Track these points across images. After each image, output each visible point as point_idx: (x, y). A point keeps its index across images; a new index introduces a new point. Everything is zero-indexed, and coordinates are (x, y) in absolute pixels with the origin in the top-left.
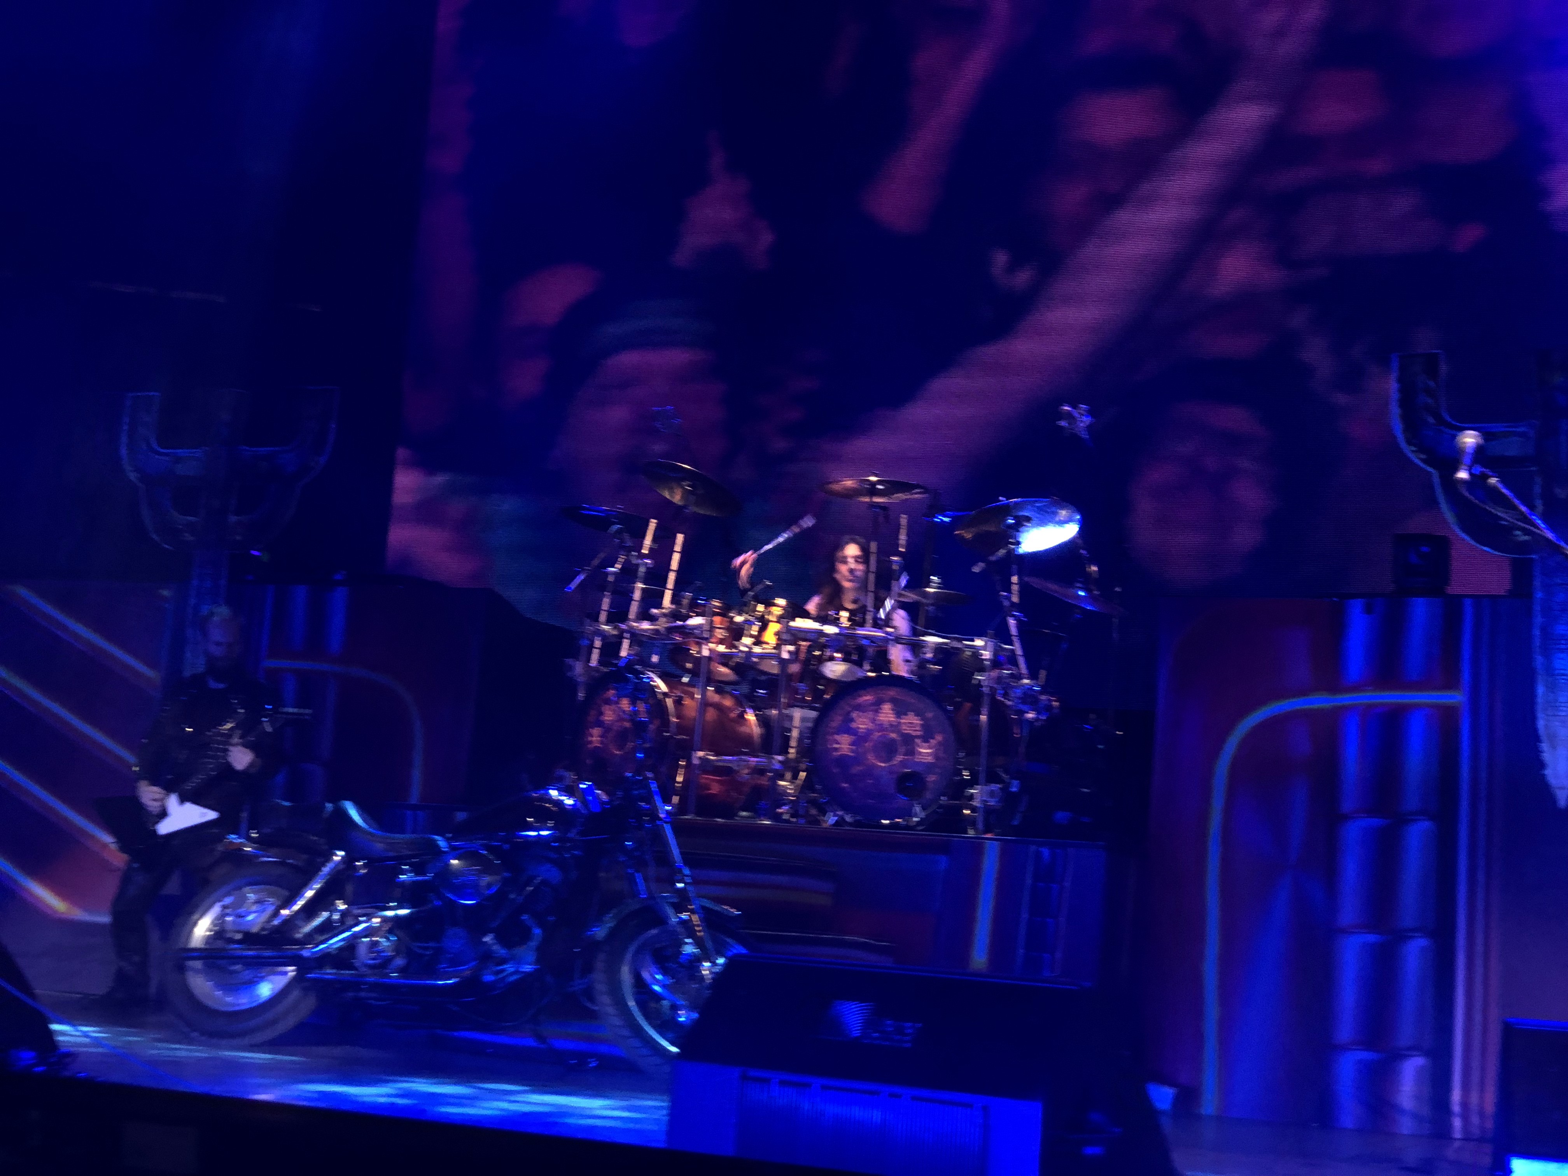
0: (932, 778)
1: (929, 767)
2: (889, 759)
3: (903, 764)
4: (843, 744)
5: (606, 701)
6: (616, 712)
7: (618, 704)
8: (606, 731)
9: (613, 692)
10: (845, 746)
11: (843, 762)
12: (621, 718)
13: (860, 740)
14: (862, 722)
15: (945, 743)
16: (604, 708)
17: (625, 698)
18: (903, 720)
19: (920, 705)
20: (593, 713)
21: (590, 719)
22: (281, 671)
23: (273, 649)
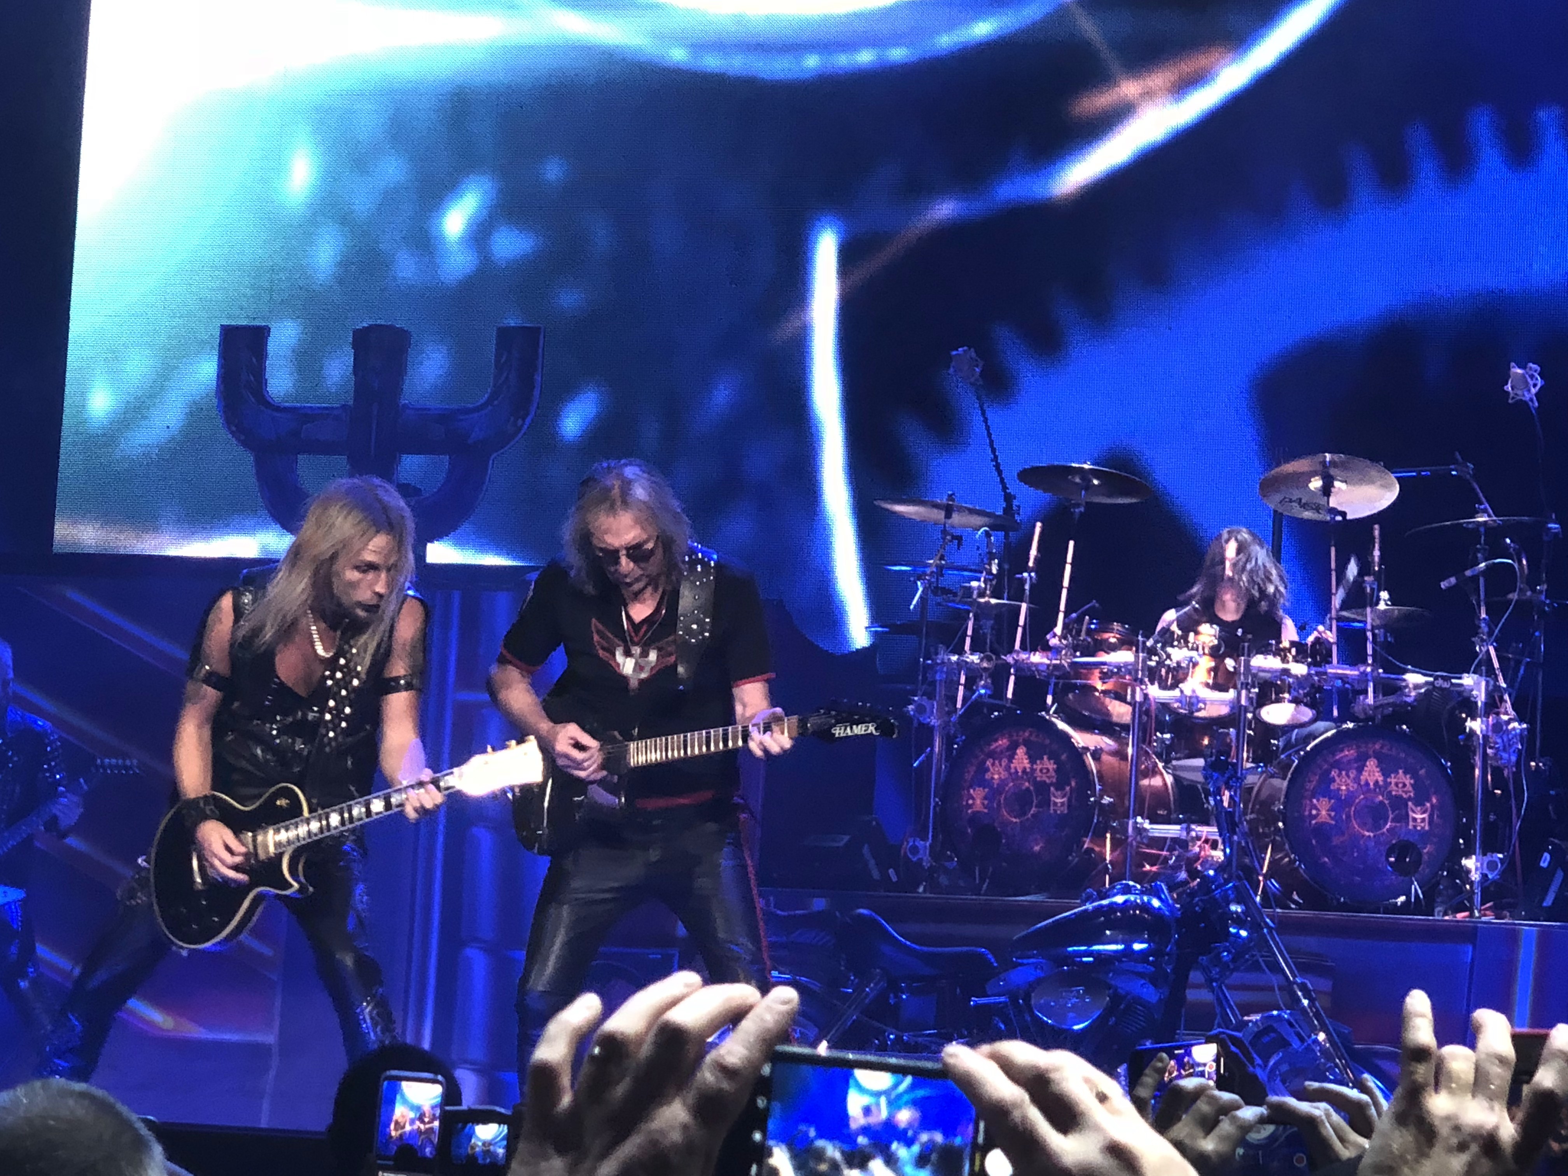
0: (1427, 849)
1: (1424, 836)
2: (1376, 827)
3: (1394, 832)
4: (1322, 810)
5: (992, 755)
6: (1008, 768)
7: (1010, 761)
8: (994, 793)
9: (1003, 742)
10: (1324, 813)
11: (1321, 830)
12: (1014, 776)
13: (1341, 804)
14: (1343, 784)
15: (1440, 807)
16: (989, 763)
17: (1021, 752)
18: (1392, 780)
19: (1411, 760)
20: (972, 769)
21: (968, 777)
22: (478, 707)
23: (465, 682)
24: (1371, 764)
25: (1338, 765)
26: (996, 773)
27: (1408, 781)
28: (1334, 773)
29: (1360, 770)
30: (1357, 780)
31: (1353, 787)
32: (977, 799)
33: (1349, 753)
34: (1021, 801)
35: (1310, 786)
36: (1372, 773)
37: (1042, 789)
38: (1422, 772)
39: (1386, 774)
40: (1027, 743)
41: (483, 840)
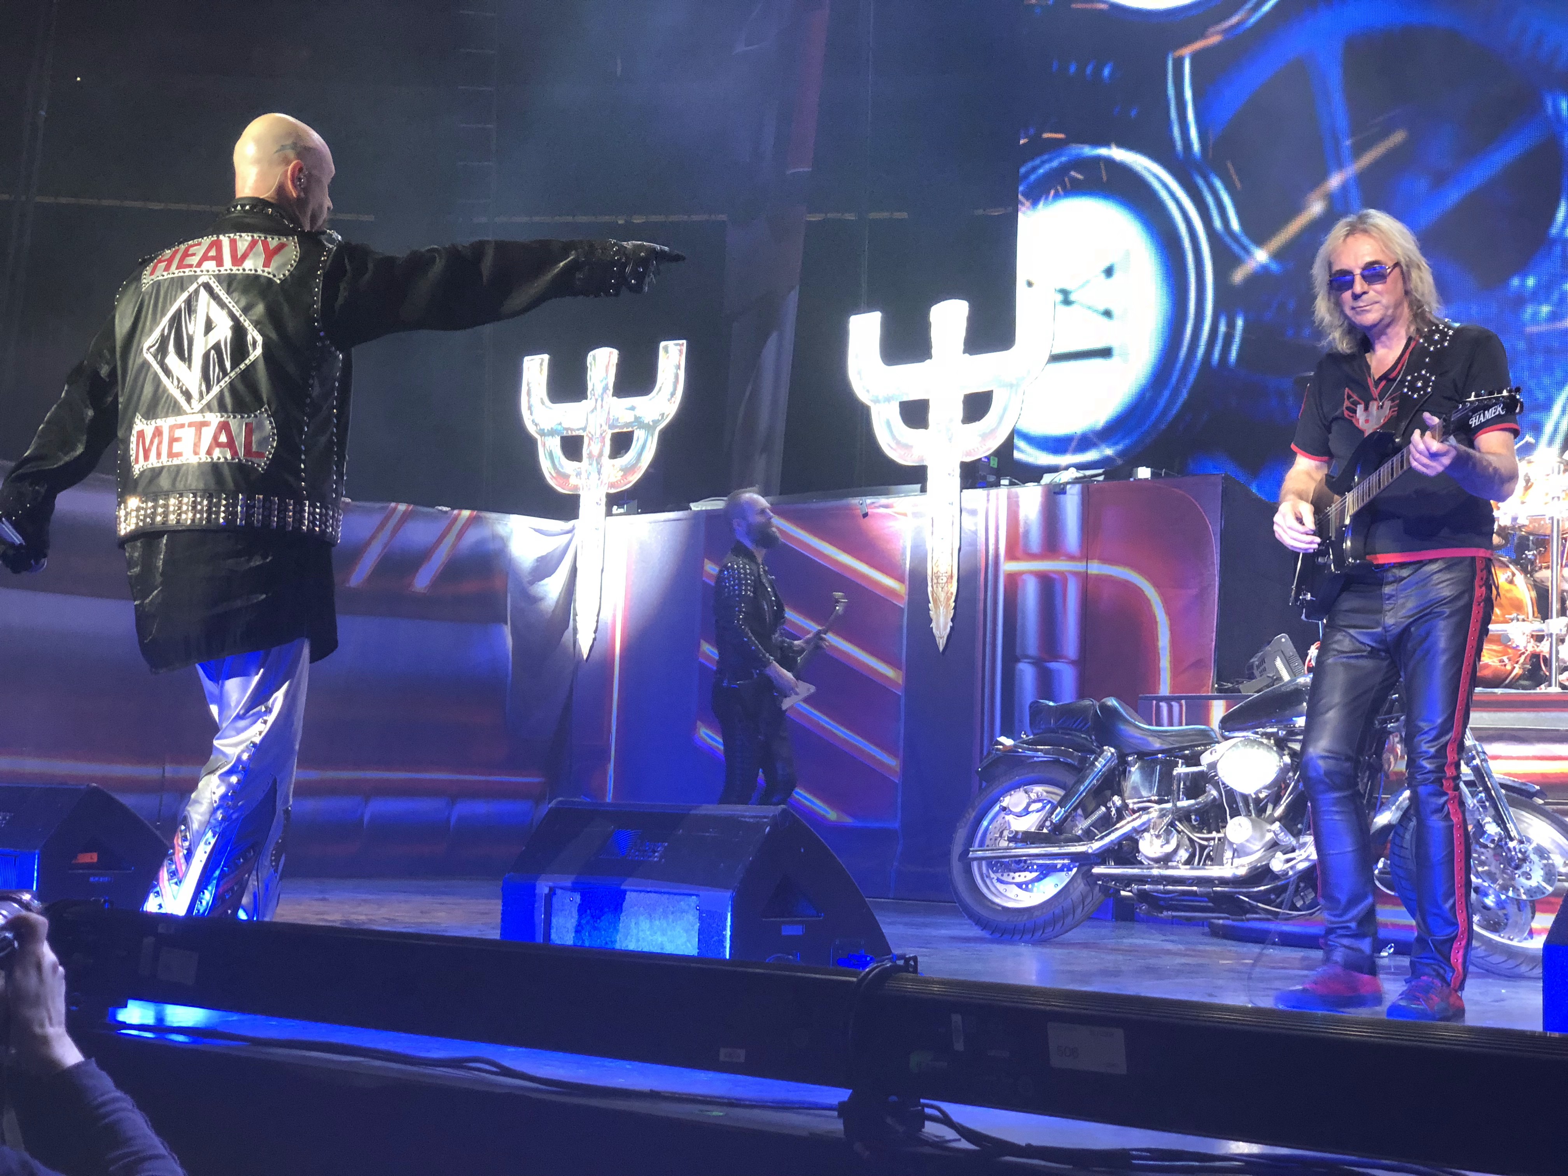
22: (1020, 574)
23: (1012, 555)
41: (1027, 672)
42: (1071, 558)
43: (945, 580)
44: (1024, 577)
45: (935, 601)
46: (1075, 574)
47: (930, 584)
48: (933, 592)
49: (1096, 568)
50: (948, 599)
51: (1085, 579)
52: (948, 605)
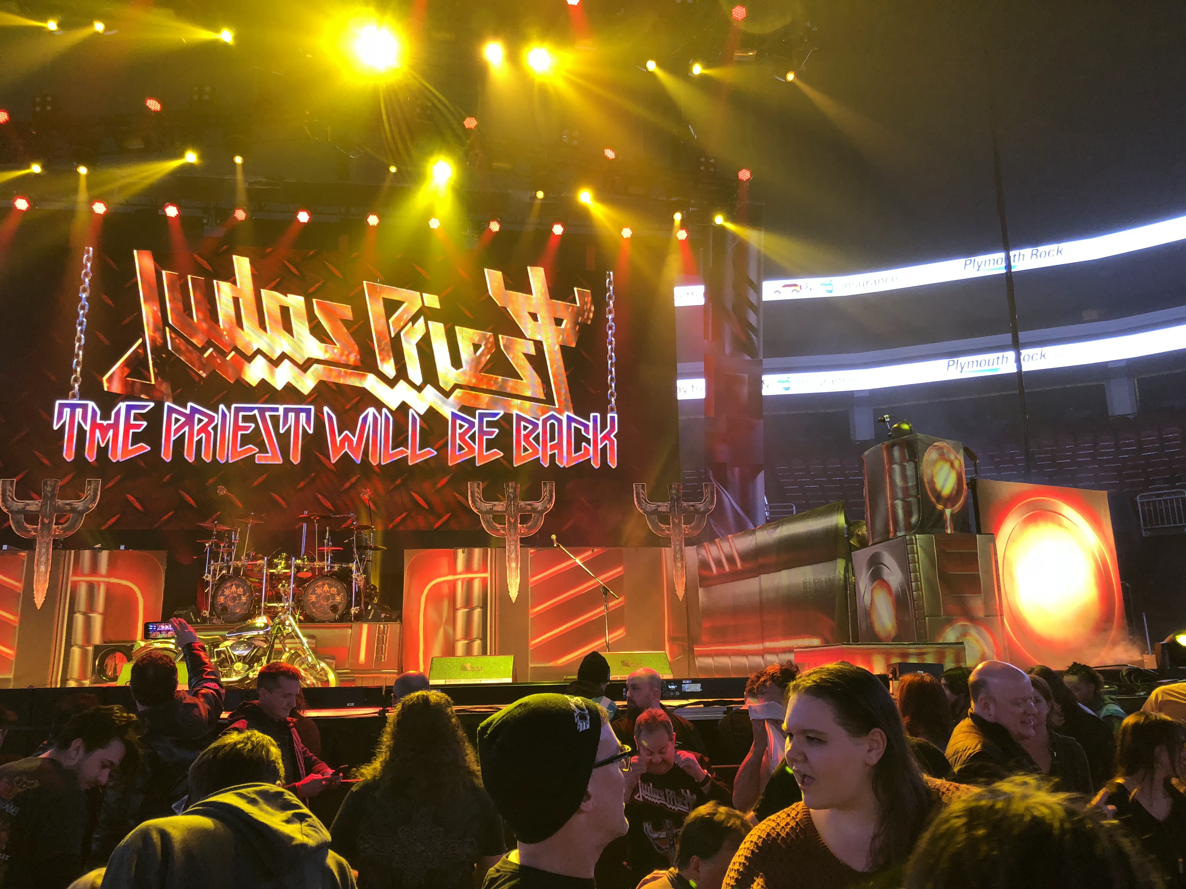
0: (340, 607)
1: (340, 603)
2: (328, 601)
3: (331, 602)
4: (313, 598)
5: (226, 588)
6: (230, 591)
7: (231, 589)
8: (226, 597)
9: (229, 584)
10: (314, 598)
11: (313, 603)
12: (232, 593)
13: (318, 596)
14: (319, 591)
15: (344, 596)
16: (225, 590)
17: (234, 586)
18: (331, 590)
19: (336, 585)
20: (221, 592)
21: (219, 594)
22: (79, 581)
23: (75, 574)
24: (326, 586)
25: (317, 586)
26: (227, 592)
27: (336, 590)
28: (316, 589)
29: (323, 587)
30: (322, 590)
31: (321, 592)
32: (222, 599)
33: (320, 583)
34: (234, 599)
35: (310, 592)
36: (326, 588)
37: (239, 596)
38: (339, 587)
39: (330, 588)
40: (236, 585)
41: (79, 619)
42: (102, 576)
43: (42, 582)
44: (81, 583)
45: (37, 590)
46: (104, 582)
47: (35, 584)
48: (36, 587)
49: (113, 580)
50: (44, 590)
51: (109, 586)
52: (43, 592)
